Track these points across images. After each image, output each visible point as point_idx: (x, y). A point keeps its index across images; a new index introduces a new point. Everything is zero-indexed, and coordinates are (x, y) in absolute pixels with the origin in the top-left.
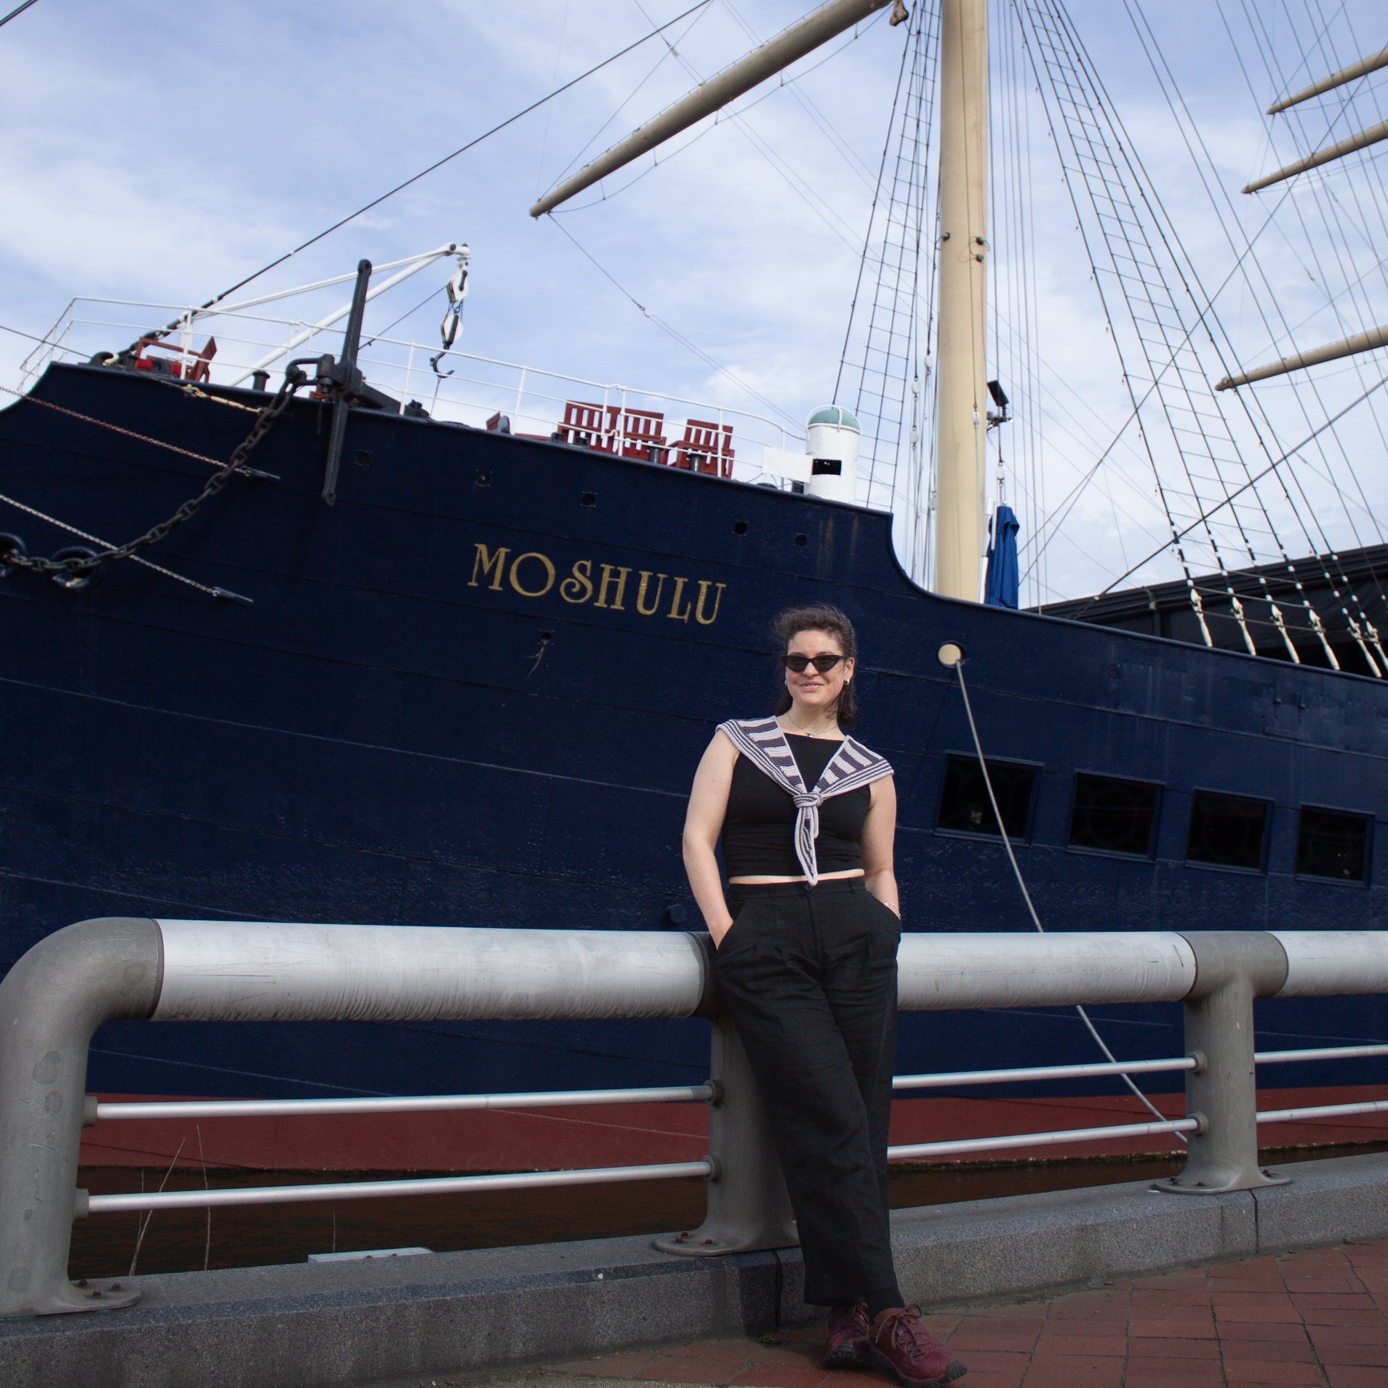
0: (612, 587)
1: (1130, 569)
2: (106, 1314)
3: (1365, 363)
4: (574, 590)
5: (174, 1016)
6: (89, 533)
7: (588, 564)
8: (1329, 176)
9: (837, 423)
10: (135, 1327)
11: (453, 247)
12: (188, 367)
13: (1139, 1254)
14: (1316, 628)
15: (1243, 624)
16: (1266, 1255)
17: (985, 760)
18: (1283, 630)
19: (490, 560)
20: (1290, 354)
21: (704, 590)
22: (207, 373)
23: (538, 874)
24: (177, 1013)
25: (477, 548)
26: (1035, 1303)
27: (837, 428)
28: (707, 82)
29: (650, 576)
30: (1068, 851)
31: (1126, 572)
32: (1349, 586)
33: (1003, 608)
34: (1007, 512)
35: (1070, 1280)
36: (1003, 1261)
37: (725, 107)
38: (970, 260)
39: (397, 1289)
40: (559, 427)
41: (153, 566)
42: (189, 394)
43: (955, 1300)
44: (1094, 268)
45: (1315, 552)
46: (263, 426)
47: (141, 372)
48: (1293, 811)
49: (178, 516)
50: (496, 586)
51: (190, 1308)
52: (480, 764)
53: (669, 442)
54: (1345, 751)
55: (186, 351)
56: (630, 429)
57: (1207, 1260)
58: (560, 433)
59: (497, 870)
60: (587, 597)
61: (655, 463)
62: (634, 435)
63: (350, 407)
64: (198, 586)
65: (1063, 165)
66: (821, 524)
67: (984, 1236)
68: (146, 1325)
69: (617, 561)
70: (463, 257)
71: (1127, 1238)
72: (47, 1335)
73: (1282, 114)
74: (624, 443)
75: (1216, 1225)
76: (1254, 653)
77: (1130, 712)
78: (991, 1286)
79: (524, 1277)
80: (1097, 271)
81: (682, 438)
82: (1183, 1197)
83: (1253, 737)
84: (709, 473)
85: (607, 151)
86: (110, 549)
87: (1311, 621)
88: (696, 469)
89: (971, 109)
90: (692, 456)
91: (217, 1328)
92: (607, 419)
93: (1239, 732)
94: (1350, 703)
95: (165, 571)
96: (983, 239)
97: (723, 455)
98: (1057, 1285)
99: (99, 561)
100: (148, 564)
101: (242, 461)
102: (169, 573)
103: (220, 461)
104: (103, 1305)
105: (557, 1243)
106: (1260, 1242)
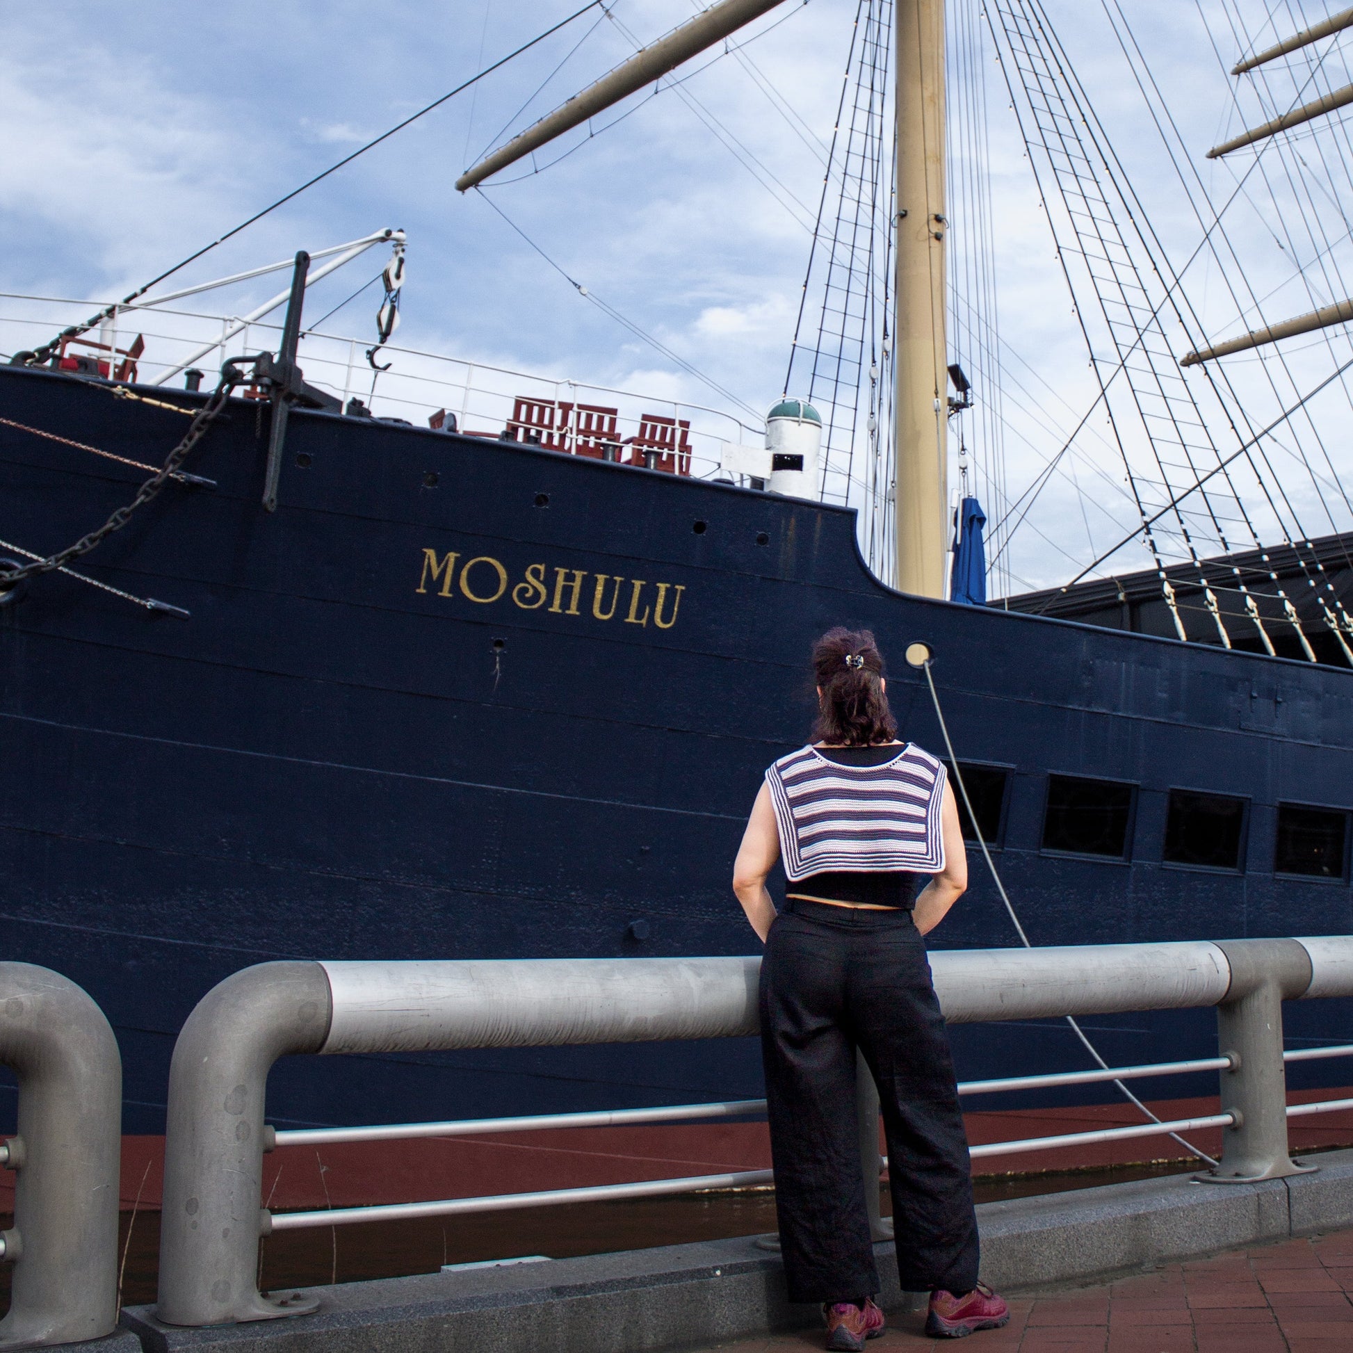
0: (567, 592)
1: (1098, 559)
2: (297, 1319)
3: (1336, 336)
4: (527, 595)
5: (340, 1050)
6: (14, 544)
7: (542, 568)
8: (1297, 139)
9: (798, 417)
10: (323, 1330)
11: (389, 233)
12: (116, 366)
13: (1186, 1239)
14: (1292, 619)
15: (1217, 616)
16: (1298, 1238)
17: (958, 763)
18: (1258, 622)
19: (439, 566)
20: (1258, 327)
21: (662, 593)
22: (135, 372)
23: (494, 892)
24: (343, 1047)
25: (425, 553)
26: (1097, 1286)
27: (798, 421)
28: (647, 48)
29: (606, 579)
30: (1042, 855)
31: (1093, 562)
32: (1324, 574)
33: (971, 605)
34: (973, 504)
35: (1126, 1265)
36: (1066, 1249)
37: (666, 76)
38: (929, 238)
39: (543, 1290)
40: (508, 424)
41: (83, 578)
42: (119, 396)
43: (1025, 1286)
44: (1059, 247)
45: (1289, 539)
46: (198, 429)
47: (66, 373)
48: (1270, 808)
49: (110, 525)
50: (445, 593)
51: (368, 1313)
52: (432, 779)
53: (623, 439)
54: (1322, 745)
55: (113, 350)
56: (582, 426)
57: (1246, 1243)
58: (510, 431)
59: (451, 889)
60: (541, 602)
61: (609, 461)
62: (586, 432)
63: (290, 407)
64: (132, 597)
65: (1025, 139)
66: (783, 522)
67: (1050, 1226)
68: (332, 1328)
69: (571, 565)
70: (399, 243)
71: (1175, 1225)
72: (248, 1339)
73: (1248, 74)
74: (577, 440)
75: (1254, 1211)
76: (1228, 646)
77: (1104, 711)
78: (1057, 1272)
79: (652, 1276)
80: (1061, 250)
81: (636, 434)
82: (1223, 1186)
83: (1229, 733)
84: (665, 471)
85: (539, 121)
86: (37, 561)
87: (1286, 611)
88: (652, 467)
89: (928, 80)
90: (647, 453)
91: (392, 1329)
92: (558, 414)
93: (1215, 729)
94: (1327, 695)
95: (95, 583)
96: (941, 216)
97: (680, 451)
98: (1114, 1269)
99: (25, 574)
100: (77, 576)
101: (177, 466)
102: (101, 585)
103: (153, 466)
104: (292, 1312)
105: (667, 1247)
106: (1293, 1226)
